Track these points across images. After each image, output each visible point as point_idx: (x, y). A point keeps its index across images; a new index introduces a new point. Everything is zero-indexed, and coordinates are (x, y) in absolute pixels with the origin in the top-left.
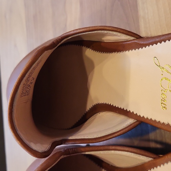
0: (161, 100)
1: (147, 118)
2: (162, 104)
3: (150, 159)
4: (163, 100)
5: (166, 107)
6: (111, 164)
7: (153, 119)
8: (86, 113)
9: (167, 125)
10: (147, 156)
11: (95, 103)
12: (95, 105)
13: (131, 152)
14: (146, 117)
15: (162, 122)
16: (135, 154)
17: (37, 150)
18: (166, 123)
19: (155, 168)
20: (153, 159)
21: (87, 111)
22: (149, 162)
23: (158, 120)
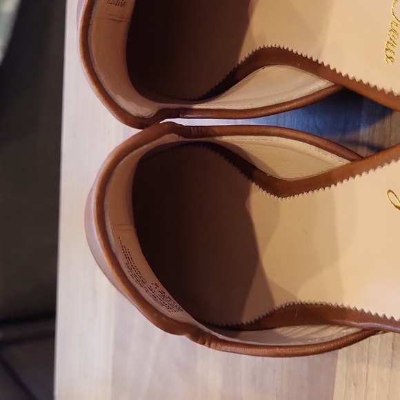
0: (388, 42)
1: (354, 80)
2: (388, 52)
3: (345, 162)
4: (391, 42)
5: (393, 57)
6: (269, 173)
7: (365, 82)
8: (236, 67)
9: (389, 93)
10: (340, 155)
11: (259, 45)
12: (257, 51)
13: (310, 143)
14: (351, 77)
15: (380, 87)
16: (317, 148)
17: (128, 110)
18: (388, 89)
19: (351, 179)
20: (349, 162)
21: (239, 62)
22: (342, 167)
23: (373, 84)
